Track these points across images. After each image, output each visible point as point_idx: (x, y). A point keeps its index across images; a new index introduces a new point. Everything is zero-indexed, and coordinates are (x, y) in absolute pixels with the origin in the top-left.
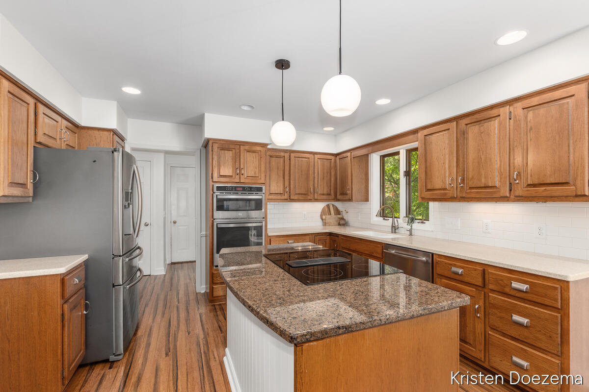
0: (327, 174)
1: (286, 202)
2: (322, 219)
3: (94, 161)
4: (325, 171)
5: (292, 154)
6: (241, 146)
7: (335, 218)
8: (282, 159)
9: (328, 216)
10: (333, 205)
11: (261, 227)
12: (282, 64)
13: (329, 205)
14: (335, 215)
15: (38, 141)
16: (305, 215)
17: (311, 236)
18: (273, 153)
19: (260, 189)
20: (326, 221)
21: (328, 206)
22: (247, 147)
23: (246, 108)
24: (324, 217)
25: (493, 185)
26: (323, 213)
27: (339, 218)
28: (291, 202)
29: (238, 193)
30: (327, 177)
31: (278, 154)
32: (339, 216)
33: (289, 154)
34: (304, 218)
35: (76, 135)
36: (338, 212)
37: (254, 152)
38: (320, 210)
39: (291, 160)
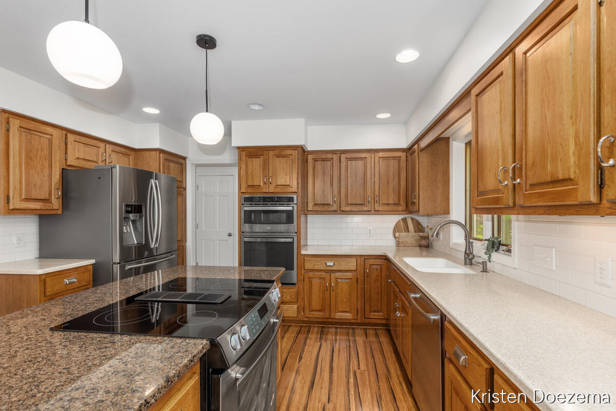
0: (394, 177)
1: (336, 214)
2: (395, 237)
3: (99, 178)
4: (391, 173)
5: (342, 155)
6: (270, 151)
7: (413, 236)
8: (329, 162)
9: (404, 234)
10: (412, 219)
11: (292, 243)
12: (207, 42)
13: (406, 218)
14: (415, 232)
15: (68, 164)
16: (370, 230)
17: (358, 259)
18: (317, 155)
19: (290, 200)
20: (401, 240)
21: (405, 220)
22: (276, 152)
23: (256, 107)
24: (397, 235)
25: (566, 177)
26: (396, 229)
27: (420, 237)
28: (342, 214)
29: (267, 204)
30: (394, 180)
31: (324, 157)
32: (421, 234)
33: (338, 155)
34: (369, 235)
35: (131, 157)
36: (419, 227)
37: (284, 156)
38: (393, 225)
39: (342, 162)
